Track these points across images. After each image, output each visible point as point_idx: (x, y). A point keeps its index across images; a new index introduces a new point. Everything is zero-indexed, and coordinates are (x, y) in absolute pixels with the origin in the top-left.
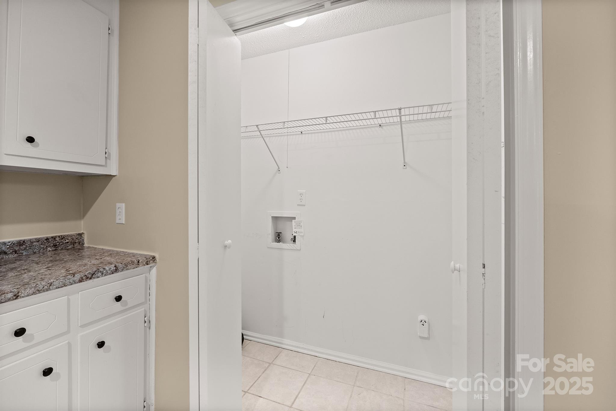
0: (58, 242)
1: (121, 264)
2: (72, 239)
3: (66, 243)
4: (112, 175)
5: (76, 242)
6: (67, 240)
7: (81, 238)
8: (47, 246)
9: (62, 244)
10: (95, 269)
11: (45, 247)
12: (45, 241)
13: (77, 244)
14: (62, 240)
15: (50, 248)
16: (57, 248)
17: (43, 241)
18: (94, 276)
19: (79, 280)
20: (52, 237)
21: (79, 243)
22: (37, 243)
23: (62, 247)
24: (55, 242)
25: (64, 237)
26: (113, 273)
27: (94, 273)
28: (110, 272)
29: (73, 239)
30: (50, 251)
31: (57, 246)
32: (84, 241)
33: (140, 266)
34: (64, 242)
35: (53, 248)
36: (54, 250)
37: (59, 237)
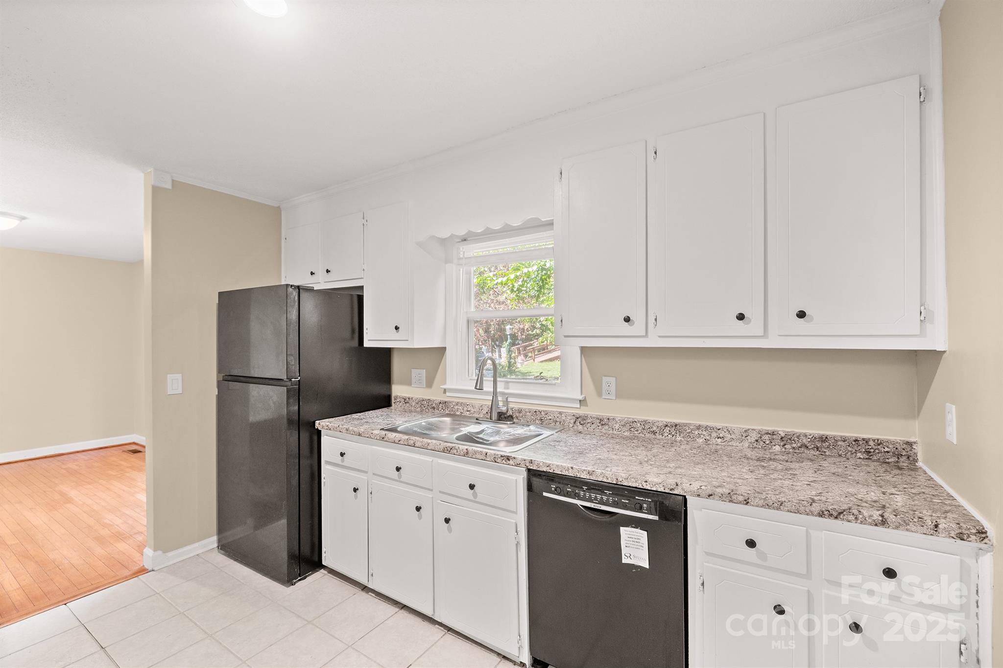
0: (872, 448)
1: (894, 517)
2: (895, 449)
3: (885, 452)
4: (937, 350)
5: (902, 455)
6: (886, 448)
7: (911, 450)
8: (856, 450)
9: (879, 453)
10: (845, 507)
11: (854, 451)
12: (854, 443)
13: (904, 458)
14: (879, 447)
15: (860, 454)
16: (870, 456)
17: (850, 442)
18: (841, 517)
19: (819, 513)
20: (864, 439)
21: (908, 458)
22: (843, 443)
23: (878, 457)
24: (868, 447)
25: (881, 443)
26: (876, 525)
27: (843, 513)
28: (870, 521)
29: (897, 449)
30: (860, 458)
31: (872, 454)
32: (917, 456)
33: (940, 535)
34: (883, 451)
35: (865, 455)
36: (866, 459)
37: (874, 441)
